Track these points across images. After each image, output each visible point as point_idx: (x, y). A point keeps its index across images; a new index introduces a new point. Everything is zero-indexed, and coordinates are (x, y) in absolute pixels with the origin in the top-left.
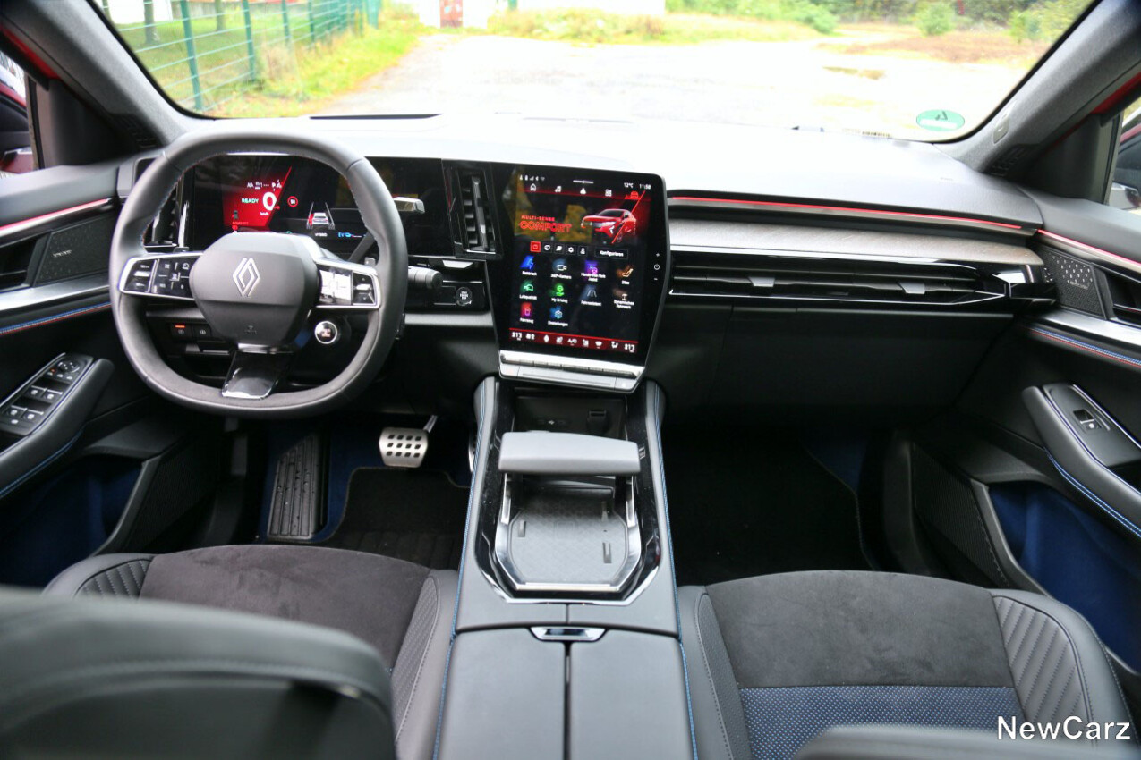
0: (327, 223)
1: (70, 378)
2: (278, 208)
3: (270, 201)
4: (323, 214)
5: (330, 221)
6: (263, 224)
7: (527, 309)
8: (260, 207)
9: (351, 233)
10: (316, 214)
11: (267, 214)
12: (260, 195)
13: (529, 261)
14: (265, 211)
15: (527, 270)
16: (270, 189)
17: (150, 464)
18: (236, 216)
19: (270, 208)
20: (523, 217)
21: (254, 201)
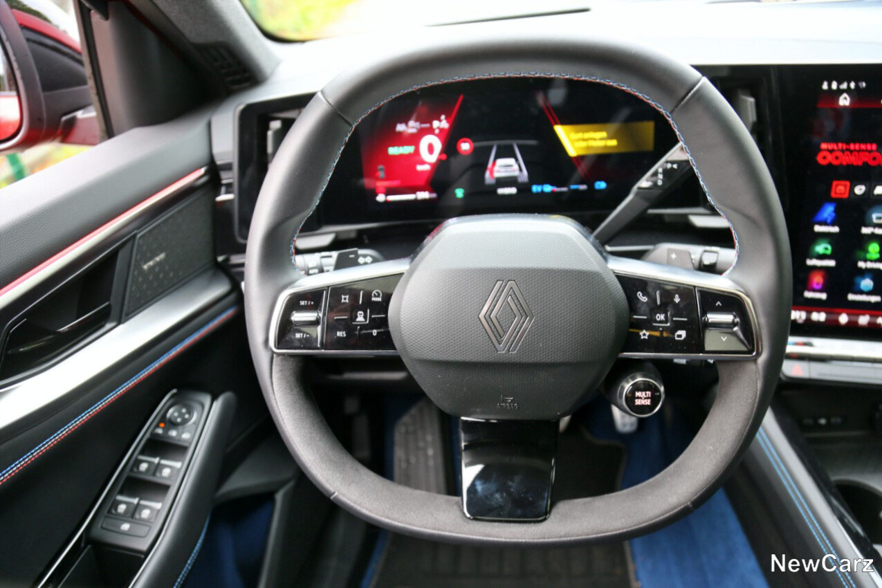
0: (516, 173)
1: (186, 436)
2: (444, 157)
3: (431, 149)
4: (511, 161)
5: (521, 170)
6: (422, 182)
7: (818, 279)
8: (415, 157)
9: (552, 184)
10: (500, 162)
11: (426, 168)
12: (414, 140)
13: (828, 211)
14: (423, 163)
15: (824, 223)
16: (430, 131)
17: (285, 495)
18: (382, 174)
19: (433, 158)
20: (824, 146)
21: (408, 150)
